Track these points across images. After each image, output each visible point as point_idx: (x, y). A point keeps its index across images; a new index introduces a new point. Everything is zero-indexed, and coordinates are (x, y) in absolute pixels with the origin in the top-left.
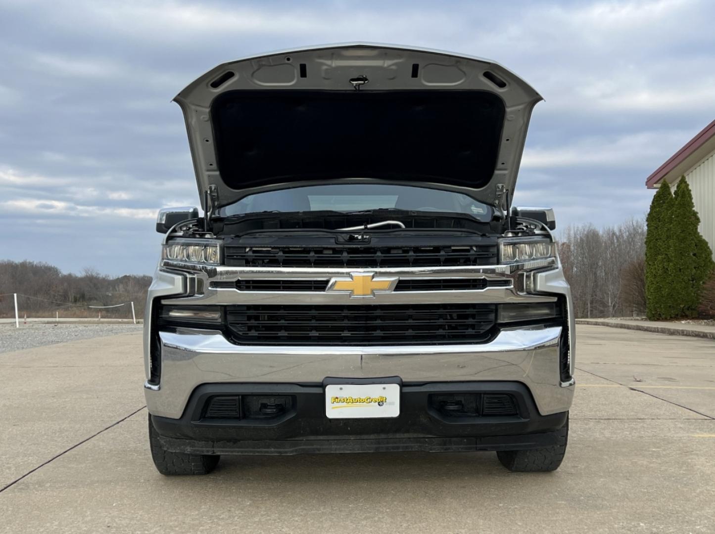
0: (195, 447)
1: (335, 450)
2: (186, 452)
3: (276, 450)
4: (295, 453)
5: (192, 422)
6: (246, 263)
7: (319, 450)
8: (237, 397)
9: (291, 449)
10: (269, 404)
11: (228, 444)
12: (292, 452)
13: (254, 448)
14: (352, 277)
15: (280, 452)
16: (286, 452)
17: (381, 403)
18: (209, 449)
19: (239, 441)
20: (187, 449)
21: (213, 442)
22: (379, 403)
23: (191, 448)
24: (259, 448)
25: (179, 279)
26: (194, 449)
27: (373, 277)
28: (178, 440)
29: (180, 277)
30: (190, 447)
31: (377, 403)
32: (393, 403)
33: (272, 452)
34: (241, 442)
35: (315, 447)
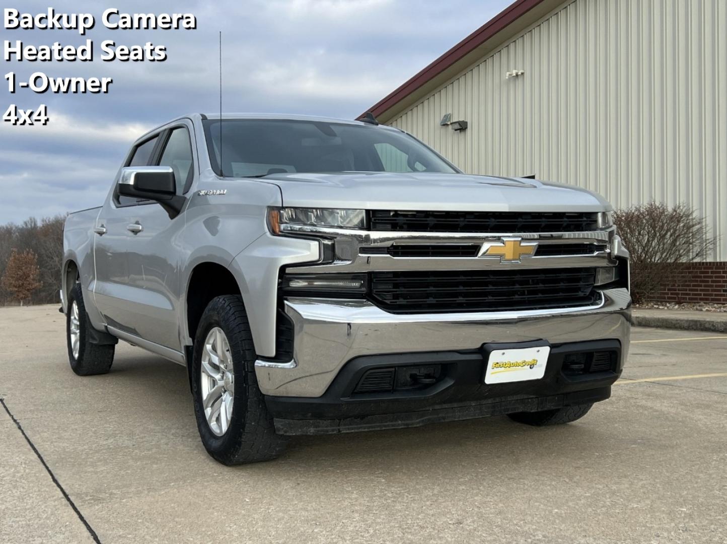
0: (319, 427)
1: (459, 418)
2: (309, 434)
3: (403, 422)
4: (421, 424)
5: (341, 399)
6: (392, 228)
7: (444, 418)
8: (393, 369)
9: (418, 421)
10: (418, 374)
11: (356, 420)
12: (419, 423)
13: (382, 423)
14: (503, 242)
15: (407, 425)
16: (412, 424)
17: (532, 367)
18: (334, 428)
19: (367, 415)
20: (310, 430)
21: (340, 420)
22: (531, 365)
23: (315, 429)
24: (386, 422)
25: (314, 245)
26: (317, 429)
27: (520, 242)
28: (300, 421)
29: (316, 243)
30: (314, 427)
31: (529, 366)
32: (541, 366)
33: (399, 425)
34: (369, 417)
35: (440, 415)
